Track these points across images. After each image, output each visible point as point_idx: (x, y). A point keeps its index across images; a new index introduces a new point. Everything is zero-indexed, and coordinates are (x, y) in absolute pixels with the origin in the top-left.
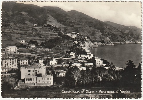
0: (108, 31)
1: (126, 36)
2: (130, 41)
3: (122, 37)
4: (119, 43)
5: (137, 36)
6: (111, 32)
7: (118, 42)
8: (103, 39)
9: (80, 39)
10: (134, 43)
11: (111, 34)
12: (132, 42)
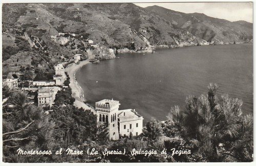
0: (148, 25)
1: (183, 33)
2: (190, 42)
3: (172, 35)
4: (167, 46)
5: (203, 32)
6: (153, 28)
7: (165, 46)
8: (133, 42)
9: (76, 46)
10: (197, 44)
11: (153, 31)
12: (192, 43)
